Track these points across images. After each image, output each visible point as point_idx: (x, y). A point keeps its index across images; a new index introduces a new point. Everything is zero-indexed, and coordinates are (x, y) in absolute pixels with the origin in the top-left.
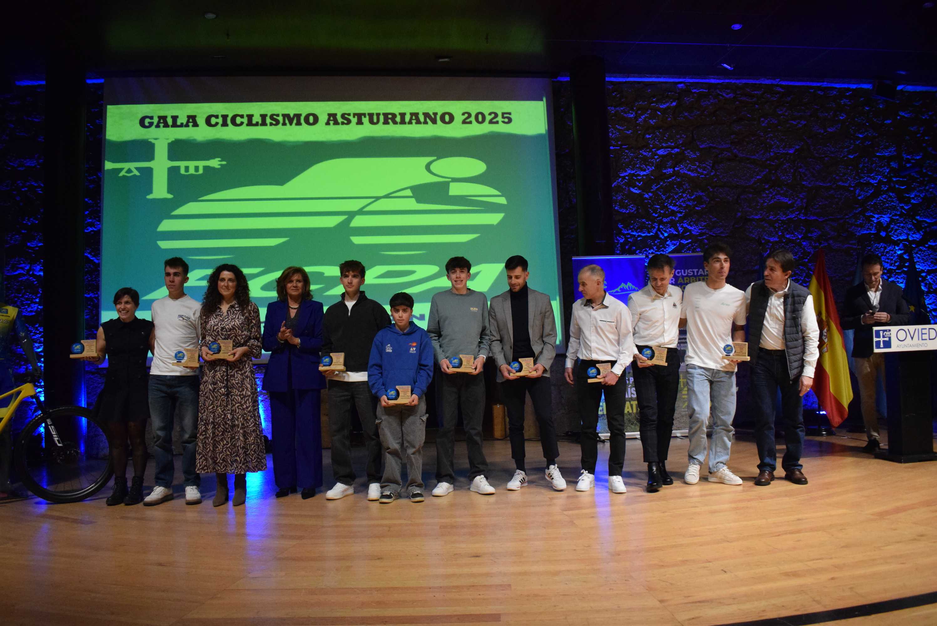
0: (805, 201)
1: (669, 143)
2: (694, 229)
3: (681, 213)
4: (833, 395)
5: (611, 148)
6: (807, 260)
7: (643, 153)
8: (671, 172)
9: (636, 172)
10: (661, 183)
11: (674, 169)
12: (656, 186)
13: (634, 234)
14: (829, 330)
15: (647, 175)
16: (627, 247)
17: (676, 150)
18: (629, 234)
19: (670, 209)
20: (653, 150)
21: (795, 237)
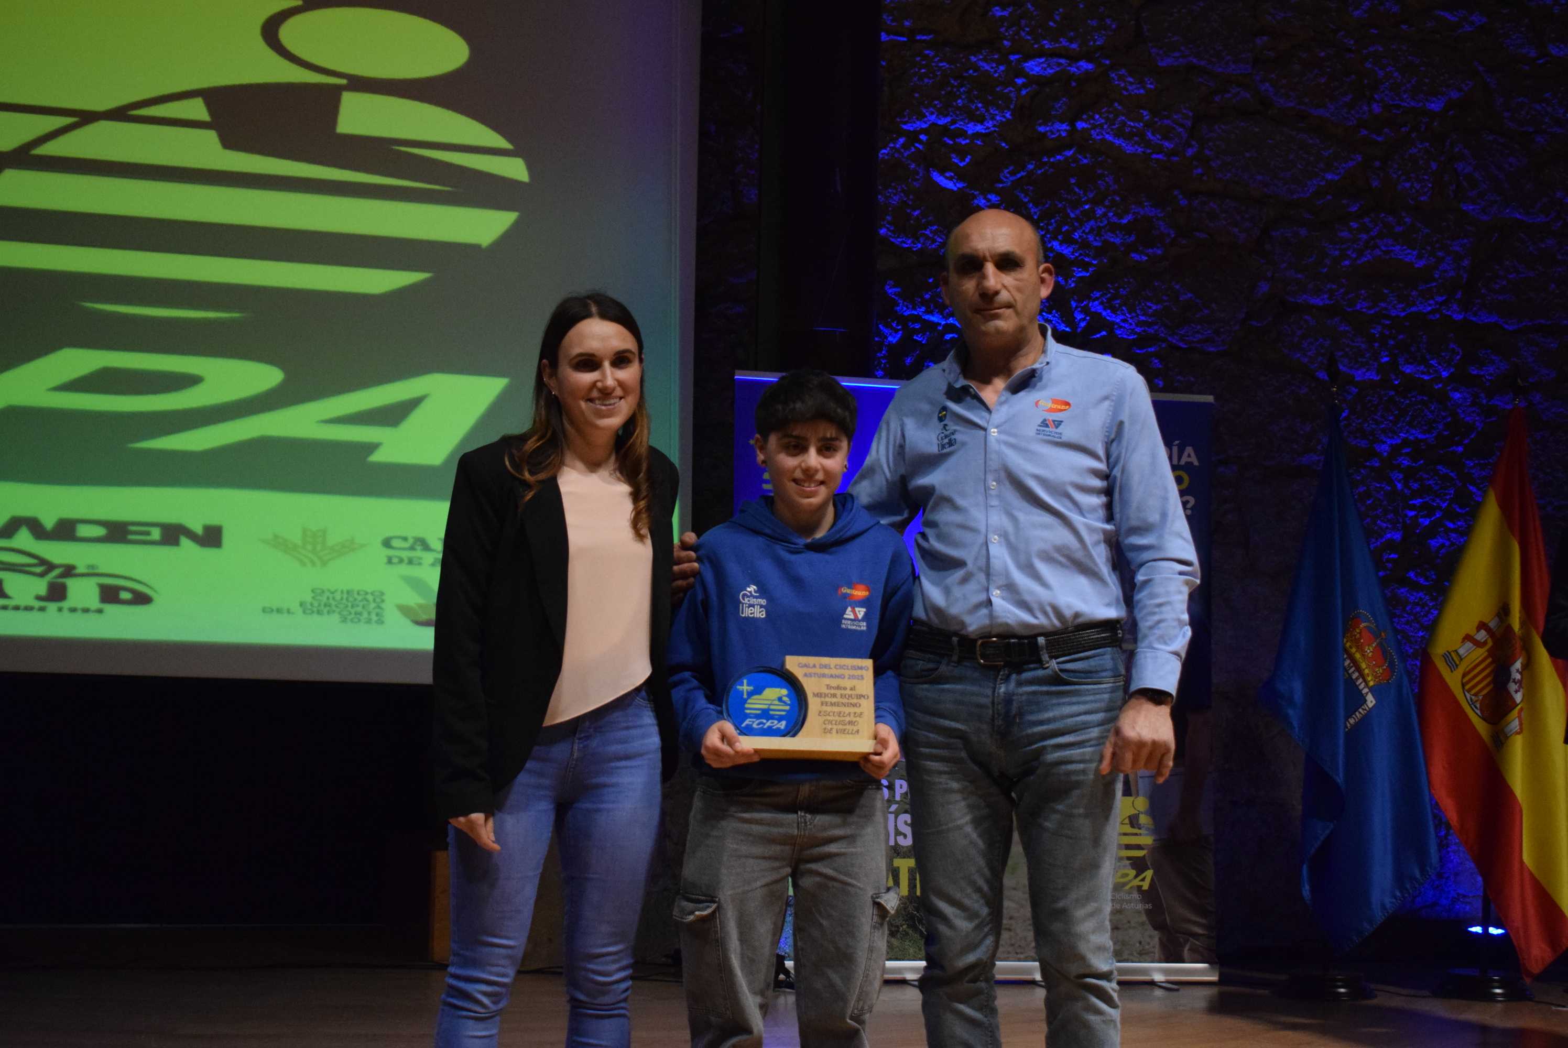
0: (1466, 263)
1: (1064, 43)
2: (1124, 321)
3: (1086, 266)
4: (1531, 874)
5: (884, 37)
6: (1460, 449)
7: (981, 64)
8: (1064, 134)
9: (953, 122)
10: (1031, 167)
11: (1072, 124)
12: (1013, 173)
13: (934, 319)
14: (1529, 665)
15: (987, 135)
16: (908, 361)
17: (1085, 65)
18: (918, 319)
19: (1052, 249)
20: (1012, 58)
21: (1431, 374)
